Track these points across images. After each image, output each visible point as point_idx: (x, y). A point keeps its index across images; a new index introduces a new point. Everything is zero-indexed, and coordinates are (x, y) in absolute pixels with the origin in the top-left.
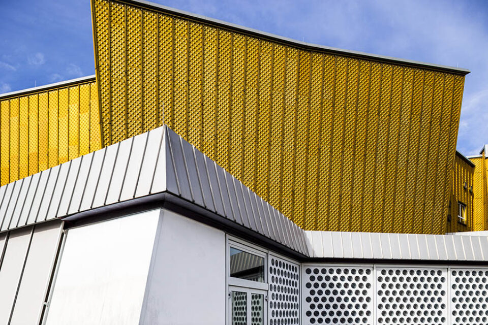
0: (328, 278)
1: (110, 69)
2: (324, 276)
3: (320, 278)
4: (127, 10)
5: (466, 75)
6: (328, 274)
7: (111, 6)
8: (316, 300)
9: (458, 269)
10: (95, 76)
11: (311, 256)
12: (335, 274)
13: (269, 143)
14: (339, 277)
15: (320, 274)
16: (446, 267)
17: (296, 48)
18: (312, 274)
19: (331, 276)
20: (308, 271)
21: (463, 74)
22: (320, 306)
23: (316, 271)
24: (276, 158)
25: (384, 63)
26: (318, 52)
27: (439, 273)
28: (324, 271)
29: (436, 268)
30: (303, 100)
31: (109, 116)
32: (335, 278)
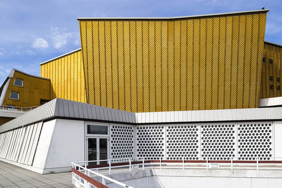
0: (146, 131)
1: (87, 47)
2: (144, 130)
3: (142, 131)
4: (92, 23)
5: (267, 13)
6: (146, 129)
7: (86, 23)
8: (141, 139)
9: (204, 125)
10: (81, 48)
11: (137, 123)
12: (149, 129)
13: (155, 66)
14: (150, 130)
15: (143, 129)
16: (198, 124)
17: (166, 21)
18: (139, 129)
19: (147, 130)
20: (138, 128)
21: (266, 12)
22: (143, 142)
23: (141, 128)
24: (158, 72)
25: (214, 17)
26: (177, 20)
27: (195, 127)
28: (144, 128)
29: (194, 125)
30: (171, 43)
31: (87, 65)
32: (149, 131)
